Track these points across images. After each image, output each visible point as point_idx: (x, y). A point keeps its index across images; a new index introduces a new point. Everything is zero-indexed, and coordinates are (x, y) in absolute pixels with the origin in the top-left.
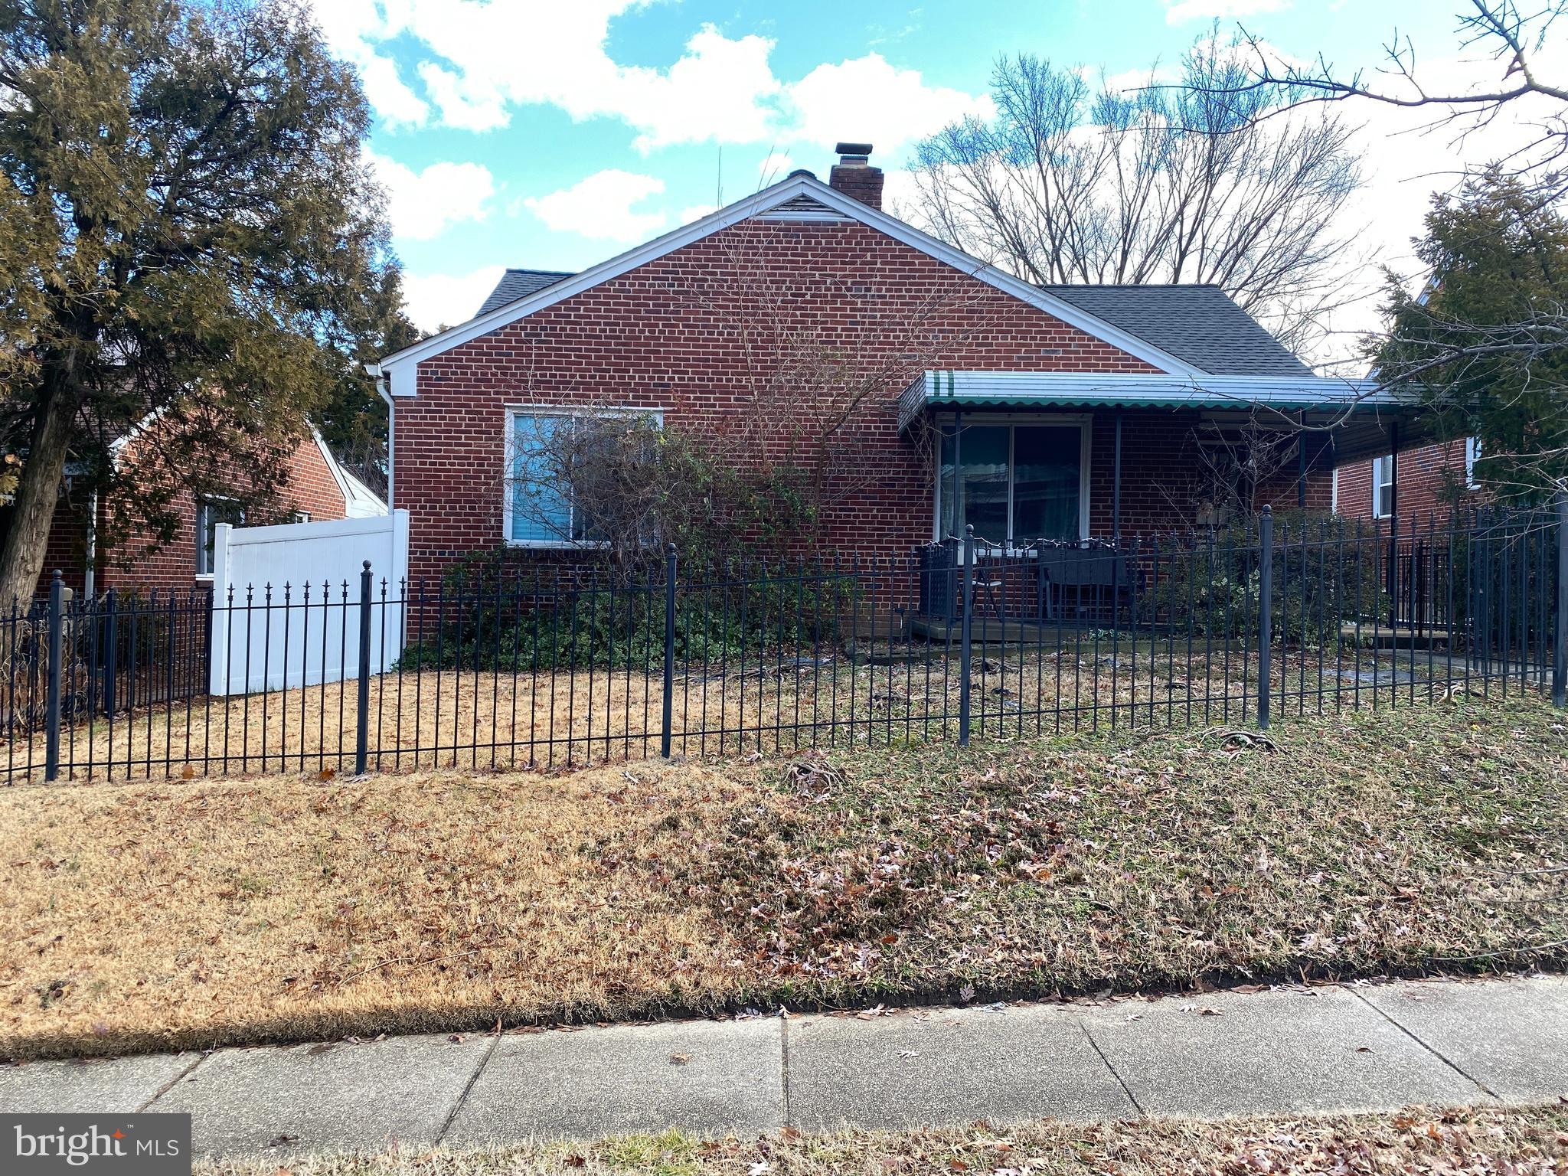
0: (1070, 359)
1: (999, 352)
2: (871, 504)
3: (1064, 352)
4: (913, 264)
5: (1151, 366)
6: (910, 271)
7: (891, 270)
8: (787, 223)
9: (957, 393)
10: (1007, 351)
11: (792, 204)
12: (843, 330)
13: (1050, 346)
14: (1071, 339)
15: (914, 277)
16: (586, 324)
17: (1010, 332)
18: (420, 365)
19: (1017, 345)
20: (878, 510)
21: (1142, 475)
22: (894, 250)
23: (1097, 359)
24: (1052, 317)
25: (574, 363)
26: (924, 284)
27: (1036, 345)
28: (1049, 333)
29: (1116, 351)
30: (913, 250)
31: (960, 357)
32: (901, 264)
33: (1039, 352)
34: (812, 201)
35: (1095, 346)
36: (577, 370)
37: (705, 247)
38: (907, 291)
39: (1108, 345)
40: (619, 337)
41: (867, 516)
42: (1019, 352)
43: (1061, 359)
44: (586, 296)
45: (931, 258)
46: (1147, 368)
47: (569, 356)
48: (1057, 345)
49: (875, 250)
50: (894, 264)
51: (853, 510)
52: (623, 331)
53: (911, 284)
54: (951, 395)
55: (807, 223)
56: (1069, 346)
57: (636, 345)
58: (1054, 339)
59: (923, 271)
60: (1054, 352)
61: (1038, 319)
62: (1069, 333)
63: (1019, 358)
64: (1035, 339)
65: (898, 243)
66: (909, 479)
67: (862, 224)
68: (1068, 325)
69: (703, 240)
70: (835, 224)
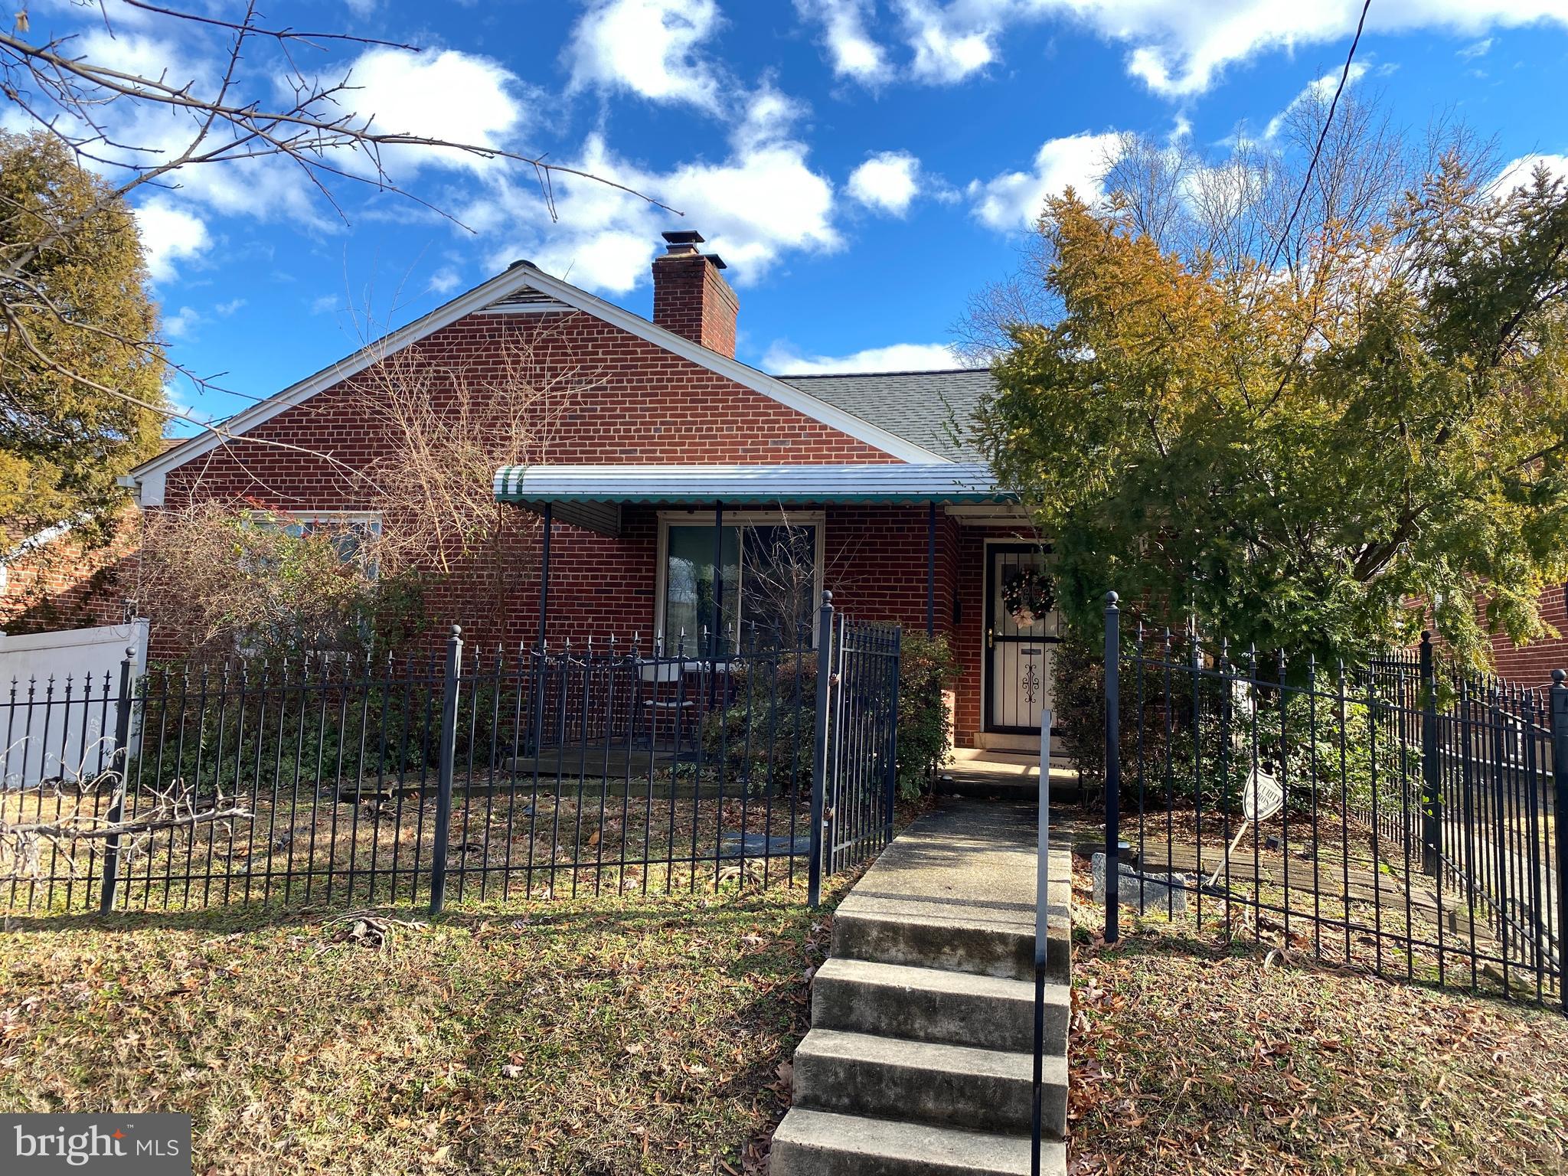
0: (800, 450)
1: (724, 444)
3: (794, 443)
4: (635, 352)
5: (890, 456)
6: (632, 360)
7: (612, 360)
8: (509, 316)
9: (526, 490)
10: (731, 443)
11: (517, 297)
12: (562, 425)
13: (778, 436)
14: (802, 428)
15: (636, 367)
16: (316, 428)
17: (736, 422)
18: (168, 475)
19: (743, 436)
21: (878, 580)
22: (616, 339)
23: (829, 449)
24: (780, 406)
25: (303, 468)
26: (646, 374)
27: (764, 436)
28: (777, 422)
29: (850, 440)
30: (635, 338)
32: (623, 353)
33: (766, 443)
34: (537, 292)
35: (828, 435)
36: (305, 475)
37: (430, 345)
38: (629, 381)
39: (841, 434)
40: (345, 440)
42: (745, 443)
43: (790, 450)
44: (318, 401)
45: (654, 345)
46: (884, 457)
47: (299, 461)
48: (786, 436)
49: (596, 340)
50: (616, 353)
51: (568, 618)
52: (349, 434)
53: (632, 374)
54: (519, 491)
55: (529, 315)
56: (799, 435)
57: (361, 447)
58: (783, 429)
59: (646, 359)
60: (783, 443)
61: (766, 407)
62: (799, 421)
63: (745, 451)
64: (763, 429)
65: (621, 331)
66: (627, 585)
67: (584, 313)
68: (798, 414)
69: (428, 338)
70: (557, 314)
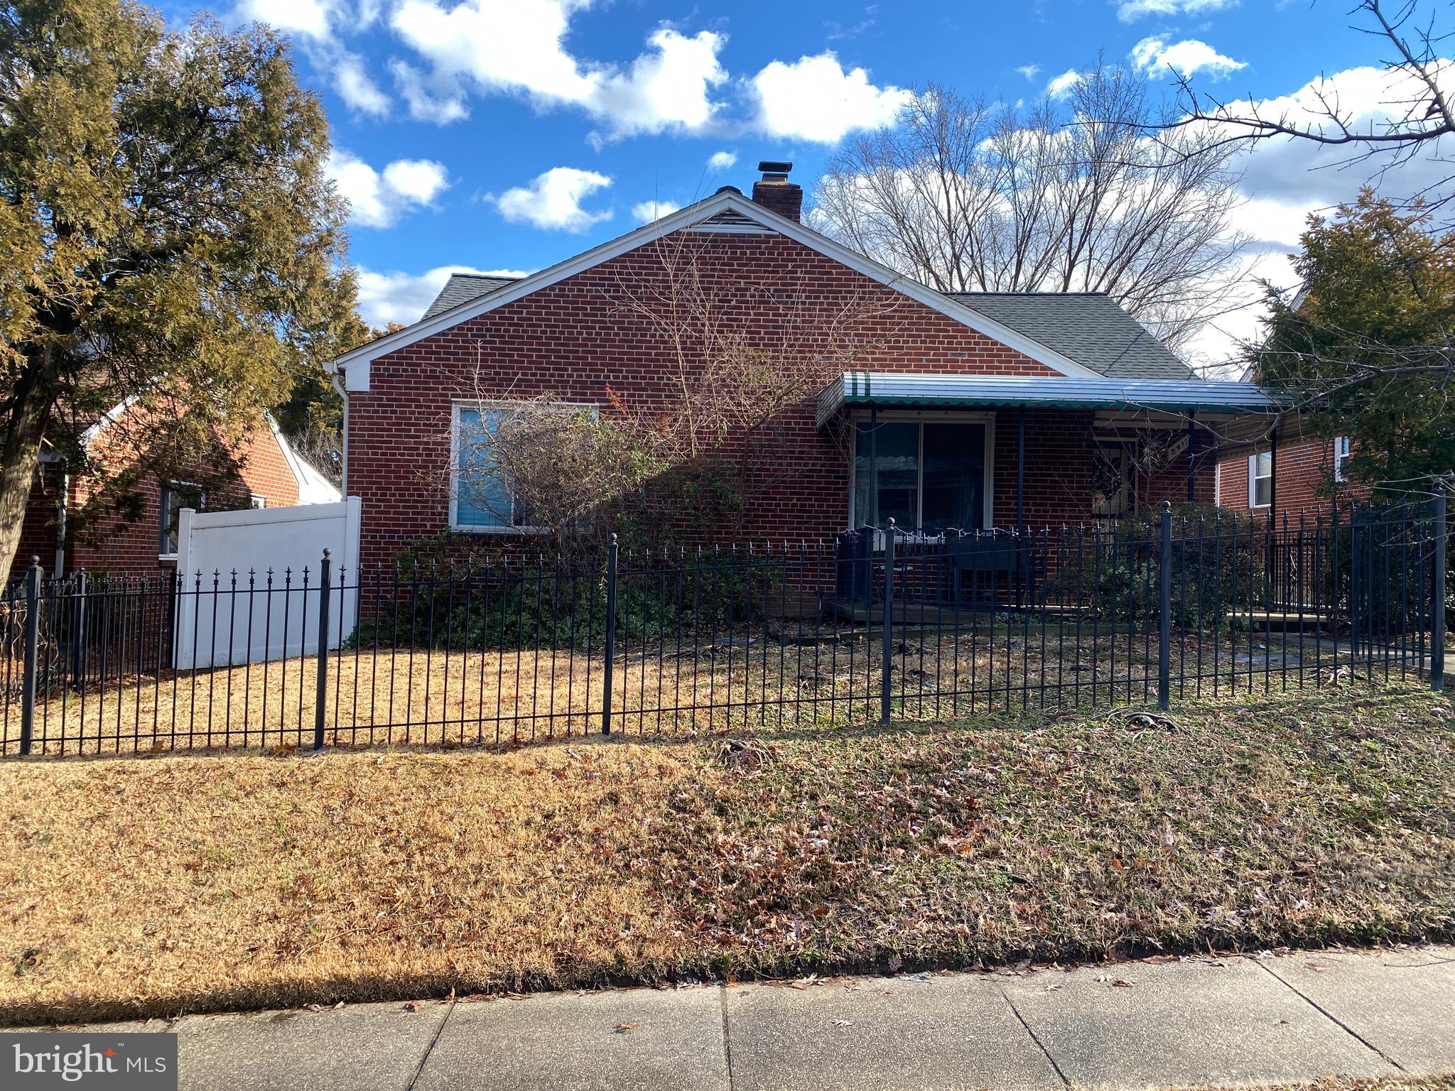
0: (974, 361)
1: (910, 354)
2: (792, 493)
3: (970, 355)
4: (831, 273)
5: (1050, 369)
6: (828, 279)
7: (810, 279)
8: (716, 235)
9: (873, 393)
10: (916, 354)
11: (718, 218)
12: (766, 333)
13: (956, 349)
14: (976, 343)
15: (831, 286)
16: (528, 326)
17: (920, 336)
18: (373, 363)
19: (926, 348)
20: (798, 500)
21: (1041, 469)
22: (813, 260)
23: (999, 362)
24: (958, 324)
25: (516, 361)
26: (840, 292)
27: (944, 349)
28: (956, 337)
29: (1017, 355)
30: (831, 260)
31: (874, 359)
32: (820, 273)
33: (946, 355)
34: (738, 215)
35: (998, 350)
36: (519, 368)
37: (639, 256)
38: (825, 298)
39: (1010, 349)
40: (559, 339)
41: (787, 505)
42: (928, 354)
43: (967, 361)
44: (528, 301)
45: (847, 268)
46: (1045, 370)
47: (512, 355)
48: (962, 349)
49: (795, 260)
50: (814, 273)
51: (775, 499)
52: (563, 333)
53: (829, 292)
54: (867, 394)
55: (733, 235)
56: (974, 349)
57: (574, 345)
58: (960, 343)
59: (840, 280)
60: (960, 355)
61: (945, 325)
62: (974, 337)
63: (928, 360)
64: (942, 343)
65: (817, 254)
66: (827, 471)
67: (784, 236)
68: (973, 331)
69: (637, 250)
70: (759, 236)
